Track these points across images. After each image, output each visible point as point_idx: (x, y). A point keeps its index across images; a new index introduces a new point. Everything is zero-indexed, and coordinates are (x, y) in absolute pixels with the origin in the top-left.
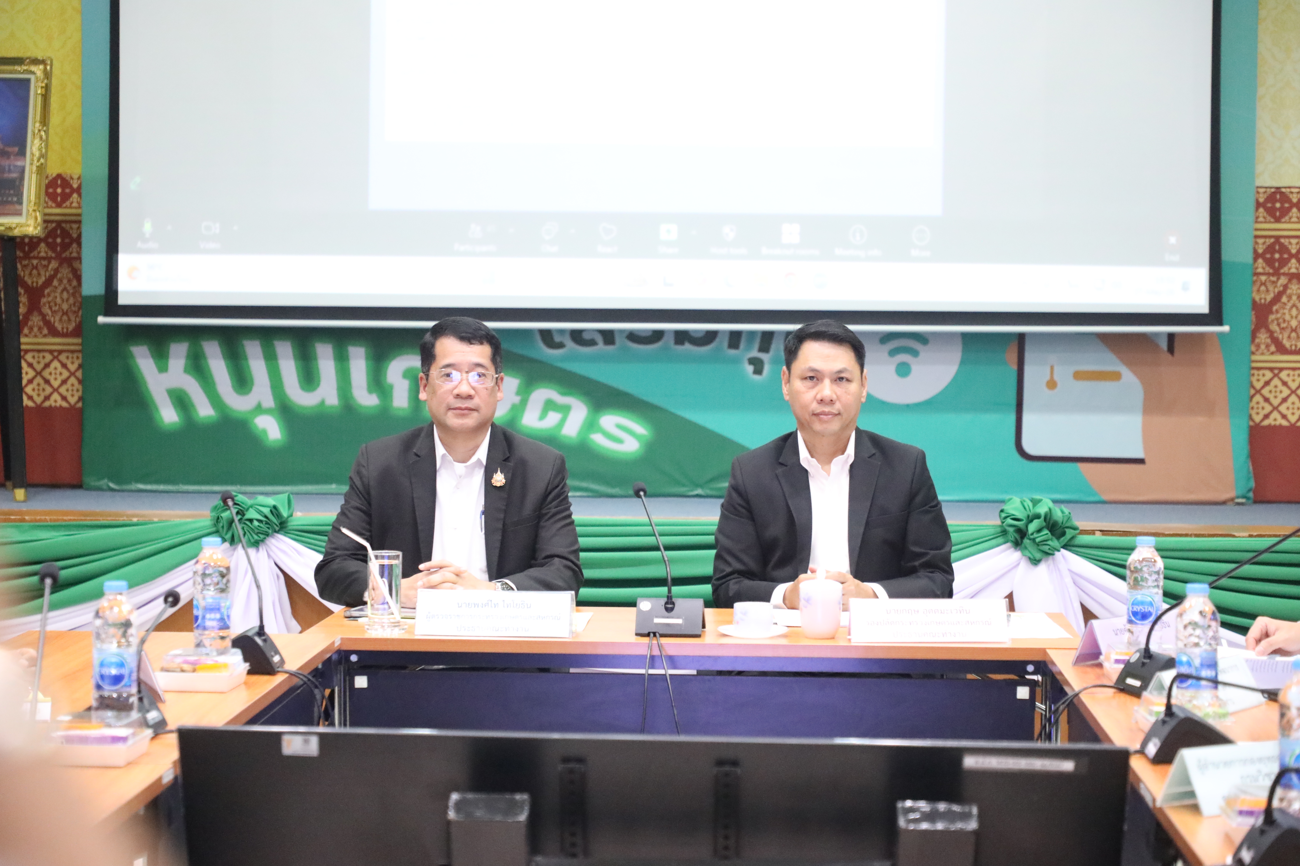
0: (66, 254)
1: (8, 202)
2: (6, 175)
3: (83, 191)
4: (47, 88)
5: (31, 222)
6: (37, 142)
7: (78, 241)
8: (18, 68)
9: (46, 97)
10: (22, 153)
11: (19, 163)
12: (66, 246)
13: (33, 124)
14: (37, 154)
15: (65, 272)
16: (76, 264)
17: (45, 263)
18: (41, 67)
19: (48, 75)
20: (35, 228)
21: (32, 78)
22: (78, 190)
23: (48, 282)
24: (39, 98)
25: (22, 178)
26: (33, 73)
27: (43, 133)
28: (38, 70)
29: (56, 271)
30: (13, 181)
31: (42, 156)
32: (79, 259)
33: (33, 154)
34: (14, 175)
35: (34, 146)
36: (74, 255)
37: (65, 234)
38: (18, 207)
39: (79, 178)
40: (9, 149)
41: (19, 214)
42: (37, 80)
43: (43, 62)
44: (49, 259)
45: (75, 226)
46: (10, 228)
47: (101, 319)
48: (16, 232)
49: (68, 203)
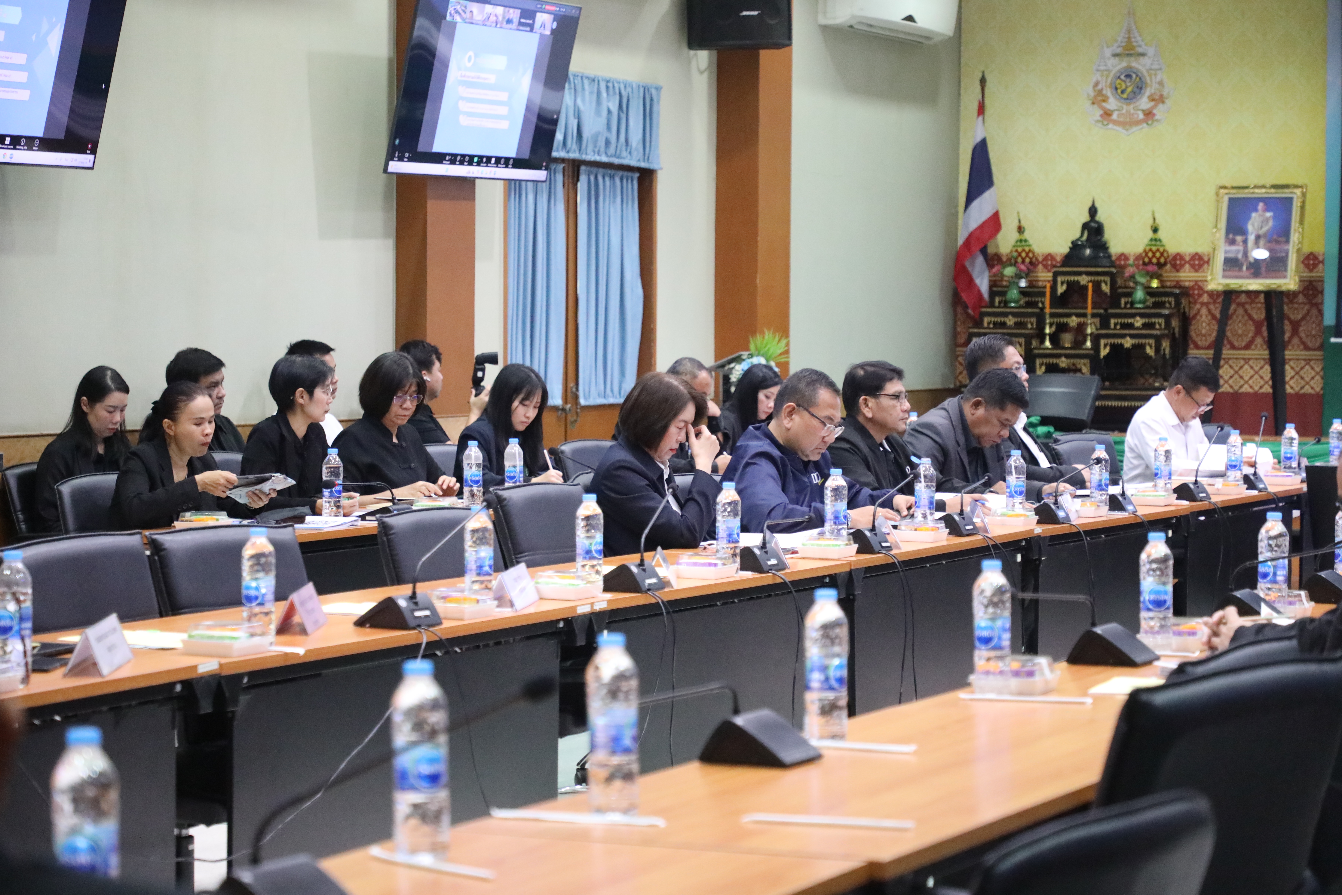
0: (1314, 301)
1: (1279, 271)
2: (1278, 255)
3: (1326, 262)
4: (1303, 203)
5: (1292, 282)
6: (1297, 235)
7: (1322, 292)
8: (1286, 191)
9: (1303, 207)
10: (1287, 241)
11: (1286, 247)
12: (1315, 296)
13: (1295, 224)
14: (1297, 241)
15: (1314, 311)
16: (1320, 307)
17: (1302, 306)
18: (1300, 190)
19: (1304, 195)
20: (1295, 285)
21: (1295, 196)
22: (1323, 262)
23: (1303, 318)
24: (1299, 209)
25: (1287, 256)
26: (1295, 193)
27: (1301, 230)
28: (1298, 191)
29: (1309, 311)
30: (1283, 258)
31: (1299, 243)
32: (1322, 303)
33: (1294, 242)
34: (1284, 255)
35: (1295, 237)
36: (1320, 301)
37: (1314, 288)
38: (1284, 273)
39: (1324, 254)
40: (1280, 239)
41: (1285, 277)
42: (1298, 198)
43: (1301, 187)
44: (1304, 303)
45: (1320, 284)
46: (1280, 286)
47: (1333, 340)
48: (1284, 288)
49: (1315, 270)
